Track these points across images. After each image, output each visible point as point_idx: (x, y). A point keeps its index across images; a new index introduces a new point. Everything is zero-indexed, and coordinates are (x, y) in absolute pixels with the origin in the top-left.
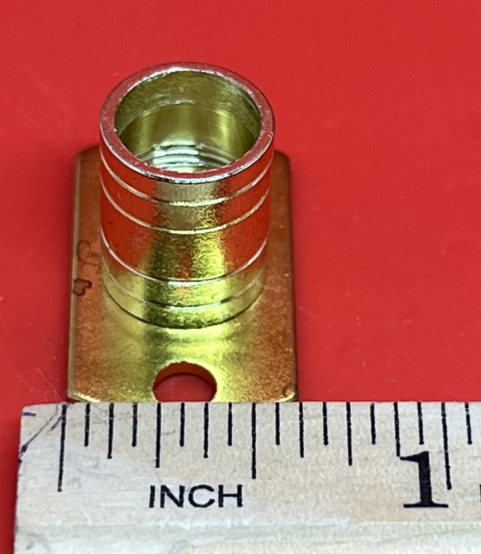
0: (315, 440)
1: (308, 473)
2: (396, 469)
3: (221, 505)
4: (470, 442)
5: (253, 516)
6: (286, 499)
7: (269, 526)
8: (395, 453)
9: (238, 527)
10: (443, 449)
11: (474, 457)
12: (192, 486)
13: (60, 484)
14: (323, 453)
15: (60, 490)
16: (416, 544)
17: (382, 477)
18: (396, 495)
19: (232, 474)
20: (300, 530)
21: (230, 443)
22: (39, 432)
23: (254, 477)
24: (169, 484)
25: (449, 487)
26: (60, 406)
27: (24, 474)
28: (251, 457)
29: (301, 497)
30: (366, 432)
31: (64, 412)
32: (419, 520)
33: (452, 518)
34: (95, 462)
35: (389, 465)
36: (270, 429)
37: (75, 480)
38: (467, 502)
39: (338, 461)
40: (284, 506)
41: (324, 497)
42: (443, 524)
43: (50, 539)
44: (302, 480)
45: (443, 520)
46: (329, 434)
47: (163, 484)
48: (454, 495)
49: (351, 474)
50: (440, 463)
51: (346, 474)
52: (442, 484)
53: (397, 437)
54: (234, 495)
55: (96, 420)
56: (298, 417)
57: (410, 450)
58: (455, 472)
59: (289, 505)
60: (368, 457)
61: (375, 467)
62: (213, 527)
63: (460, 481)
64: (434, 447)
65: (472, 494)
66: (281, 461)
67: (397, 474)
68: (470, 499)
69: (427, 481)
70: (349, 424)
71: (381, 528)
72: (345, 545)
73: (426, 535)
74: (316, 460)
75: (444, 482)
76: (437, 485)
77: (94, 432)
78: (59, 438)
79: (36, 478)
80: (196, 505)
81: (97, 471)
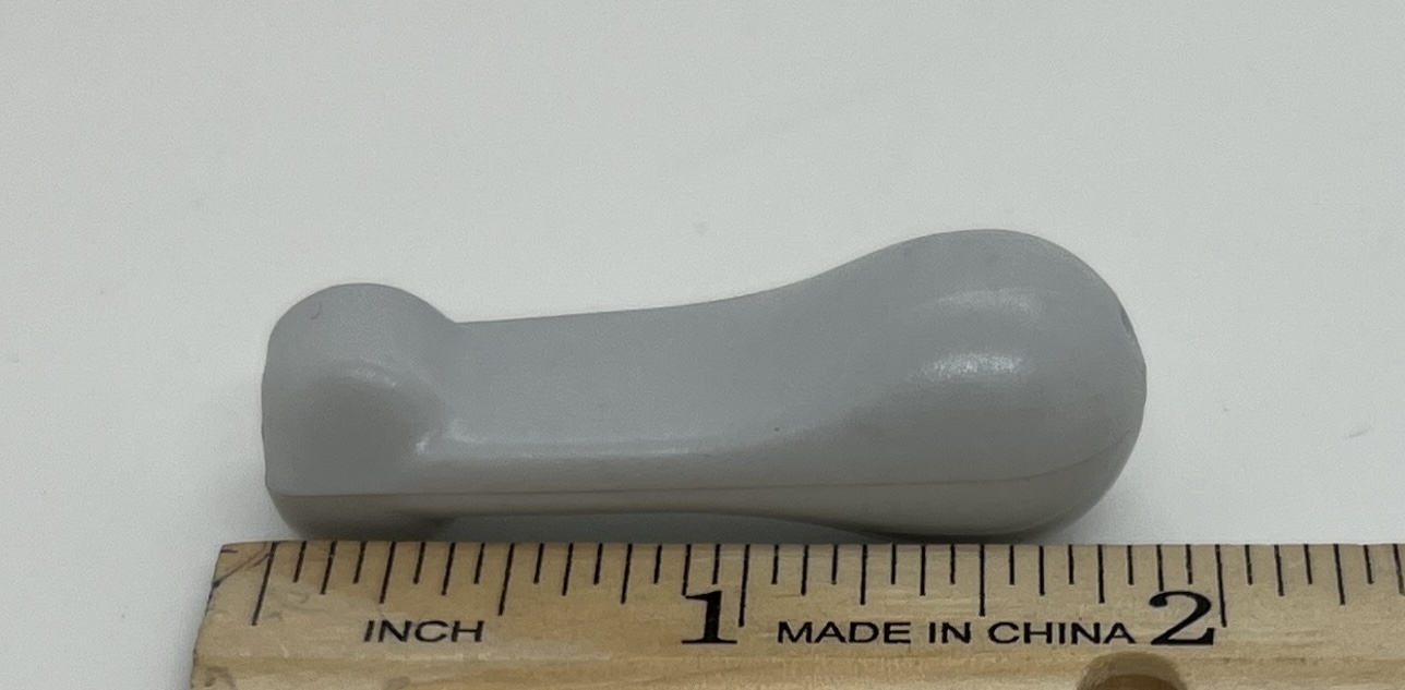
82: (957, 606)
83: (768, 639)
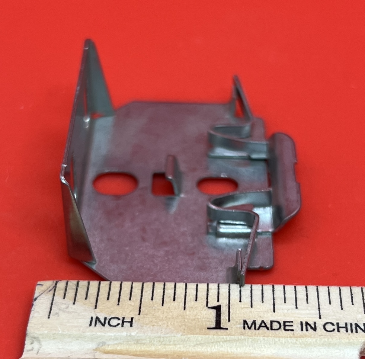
0: (169, 299)
1: (165, 313)
2: (205, 312)
3: (122, 326)
4: (240, 301)
5: (137, 331)
6: (153, 324)
7: (144, 336)
8: (206, 305)
9: (130, 336)
10: (228, 304)
11: (242, 308)
12: (110, 317)
13: (49, 315)
14: (172, 304)
15: (49, 318)
16: (212, 346)
17: (199, 315)
18: (204, 324)
19: (129, 312)
20: (159, 338)
21: (130, 299)
22: (44, 292)
23: (139, 314)
24: (100, 316)
25: (229, 320)
26: (55, 282)
27: (33, 311)
28: (139, 305)
29: (160, 323)
30: (193, 296)
31: (56, 284)
32: (214, 335)
33: (229, 334)
34: (67, 306)
35: (202, 310)
36: (149, 294)
37: (57, 313)
38: (237, 328)
39: (179, 308)
40: (152, 327)
41: (171, 323)
42: (225, 337)
43: (41, 340)
44: (161, 316)
45: (225, 335)
46: (176, 296)
47: (97, 316)
48: (231, 324)
49: (184, 314)
50: (226, 311)
51: (182, 314)
52: (226, 319)
53: (207, 298)
54: (129, 322)
55: (70, 288)
56: (163, 288)
57: (213, 304)
58: (232, 314)
59: (154, 327)
60: (193, 306)
61: (196, 311)
62: (118, 336)
63: (234, 318)
64: (223, 303)
65: (240, 324)
66: (152, 308)
67: (206, 314)
68: (239, 326)
69: (219, 318)
70: (186, 292)
71: (196, 338)
72: (179, 346)
73: (217, 342)
74: (169, 307)
75: (227, 318)
76: (223, 319)
77: (68, 293)
78: (52, 295)
79: (39, 312)
80: (111, 326)
81: (67, 310)
82: (310, 314)
83: (240, 328)
